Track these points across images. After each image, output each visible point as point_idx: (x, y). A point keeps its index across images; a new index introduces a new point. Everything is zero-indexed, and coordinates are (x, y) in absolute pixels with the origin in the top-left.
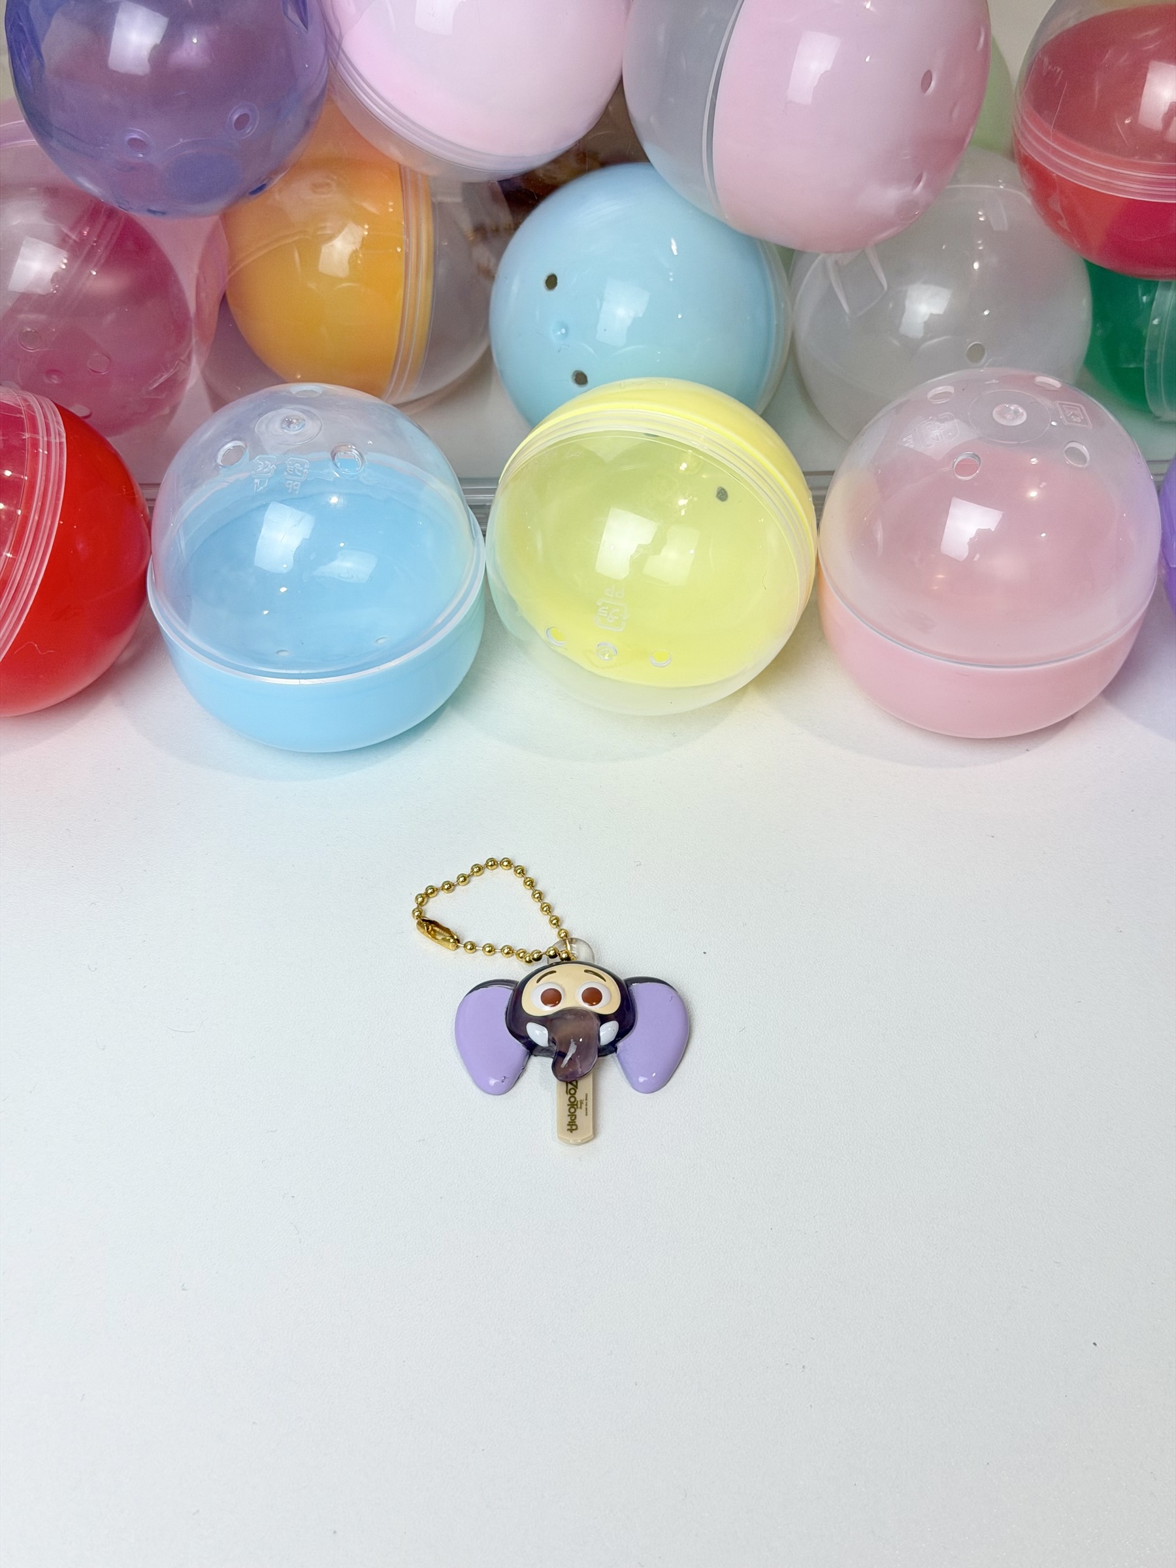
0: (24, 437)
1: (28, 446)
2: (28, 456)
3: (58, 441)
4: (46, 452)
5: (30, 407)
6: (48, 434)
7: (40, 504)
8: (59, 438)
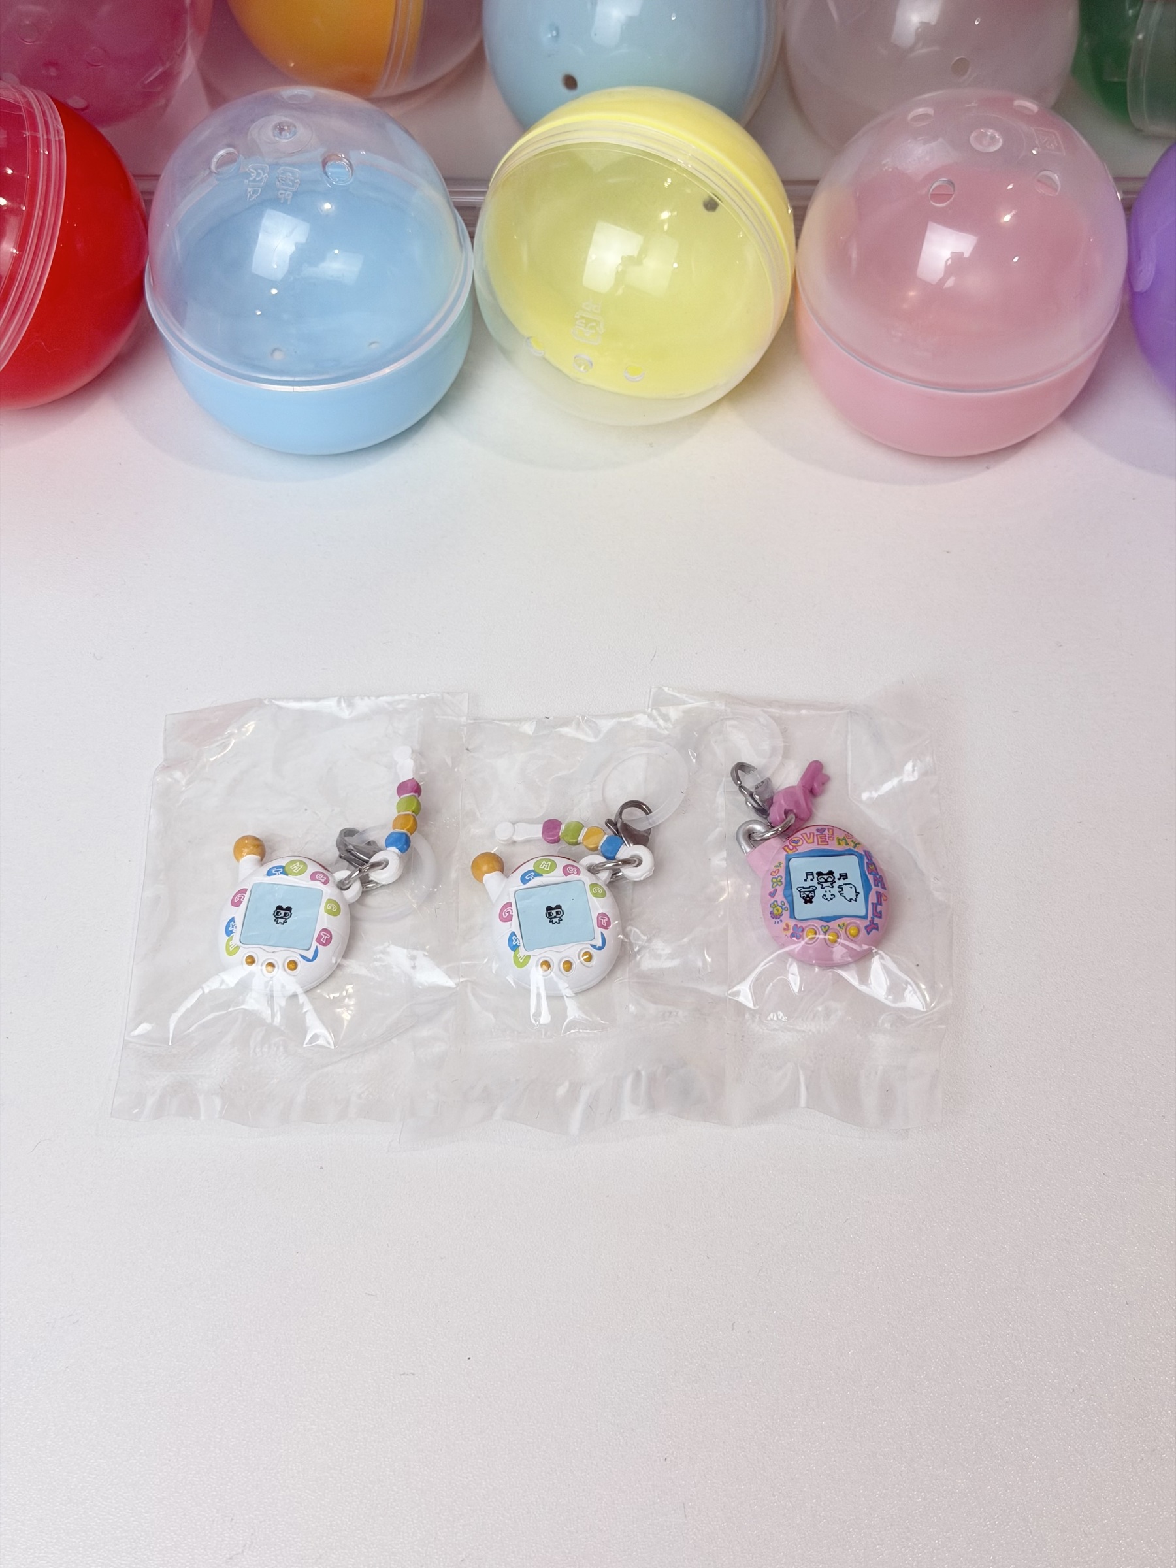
0: (25, 136)
1: (29, 144)
2: (29, 156)
3: (57, 139)
4: (47, 153)
5: (29, 104)
6: (48, 132)
7: (43, 203)
8: (59, 135)
